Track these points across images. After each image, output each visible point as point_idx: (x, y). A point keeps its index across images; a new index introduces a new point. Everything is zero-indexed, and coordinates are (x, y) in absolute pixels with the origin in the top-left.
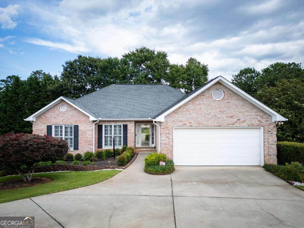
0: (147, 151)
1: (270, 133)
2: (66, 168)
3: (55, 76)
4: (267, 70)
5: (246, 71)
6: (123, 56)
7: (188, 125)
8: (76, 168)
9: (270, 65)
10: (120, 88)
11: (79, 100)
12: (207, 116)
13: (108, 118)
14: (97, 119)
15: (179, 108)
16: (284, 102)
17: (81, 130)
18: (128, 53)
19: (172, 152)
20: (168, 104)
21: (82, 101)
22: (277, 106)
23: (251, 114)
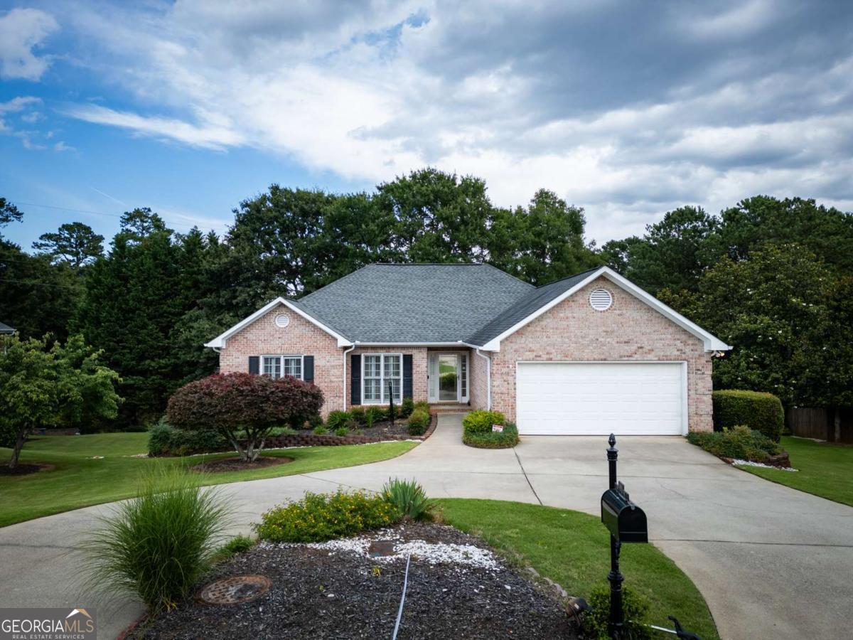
0: (455, 410)
1: (699, 372)
2: (303, 442)
3: (210, 233)
4: (733, 215)
5: (680, 216)
6: (380, 189)
7: (545, 357)
8: (324, 440)
9: (742, 202)
10: (388, 272)
11: (305, 302)
12: (580, 340)
13: (374, 341)
14: (353, 344)
15: (528, 325)
16: (767, 298)
17: (319, 366)
18: (393, 183)
19: (513, 408)
20: (497, 310)
21: (311, 303)
22: (750, 307)
23: (663, 336)
